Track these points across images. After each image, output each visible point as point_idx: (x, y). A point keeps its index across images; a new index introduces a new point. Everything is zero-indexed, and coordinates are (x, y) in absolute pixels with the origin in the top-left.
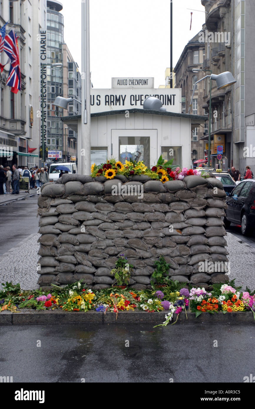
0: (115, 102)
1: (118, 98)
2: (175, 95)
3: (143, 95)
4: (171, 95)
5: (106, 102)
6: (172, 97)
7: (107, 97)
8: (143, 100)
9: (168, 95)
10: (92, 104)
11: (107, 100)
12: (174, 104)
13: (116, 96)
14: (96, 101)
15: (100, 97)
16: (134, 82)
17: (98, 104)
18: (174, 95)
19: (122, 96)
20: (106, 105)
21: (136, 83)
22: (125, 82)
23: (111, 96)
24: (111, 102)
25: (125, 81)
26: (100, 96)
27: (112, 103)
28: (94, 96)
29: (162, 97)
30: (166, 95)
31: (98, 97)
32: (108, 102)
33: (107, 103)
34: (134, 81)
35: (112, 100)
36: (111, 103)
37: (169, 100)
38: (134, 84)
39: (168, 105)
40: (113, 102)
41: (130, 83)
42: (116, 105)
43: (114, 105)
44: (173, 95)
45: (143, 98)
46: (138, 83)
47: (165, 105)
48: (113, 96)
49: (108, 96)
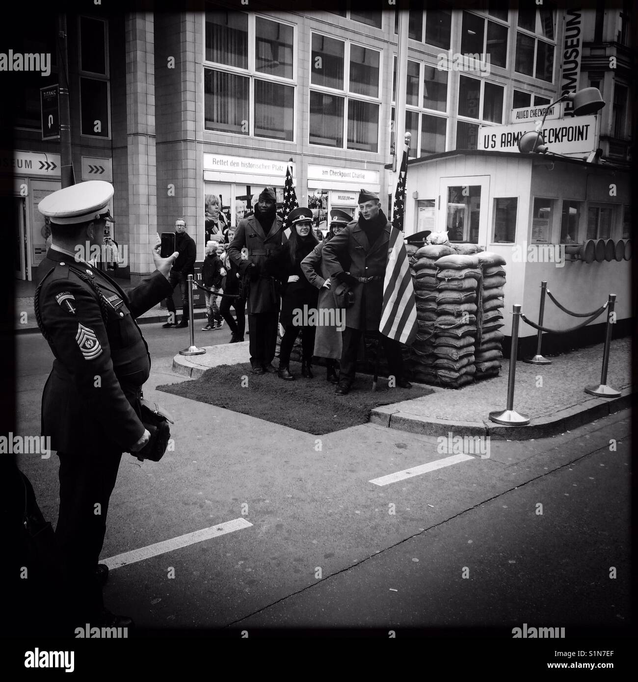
0: (512, 142)
1: (516, 137)
2: (589, 125)
3: (546, 130)
4: (583, 126)
5: (502, 142)
6: (585, 128)
7: (504, 136)
8: (546, 136)
9: (579, 127)
10: (486, 146)
11: (503, 141)
12: (586, 139)
13: (514, 133)
14: (491, 143)
15: (495, 137)
16: (537, 113)
17: (493, 146)
18: (587, 126)
19: (521, 132)
20: (502, 146)
21: (539, 114)
22: (525, 114)
23: (508, 134)
24: (508, 142)
25: (525, 112)
26: (495, 135)
27: (509, 144)
28: (488, 136)
29: (571, 129)
30: (576, 127)
31: (494, 137)
32: (505, 142)
33: (503, 144)
34: (537, 111)
35: (509, 140)
36: (507, 144)
37: (581, 133)
38: (537, 115)
39: (578, 140)
40: (510, 142)
41: (532, 114)
42: (513, 145)
43: (510, 146)
44: (585, 126)
45: (547, 133)
46: (541, 113)
47: (575, 140)
48: (511, 134)
49: (505, 134)
